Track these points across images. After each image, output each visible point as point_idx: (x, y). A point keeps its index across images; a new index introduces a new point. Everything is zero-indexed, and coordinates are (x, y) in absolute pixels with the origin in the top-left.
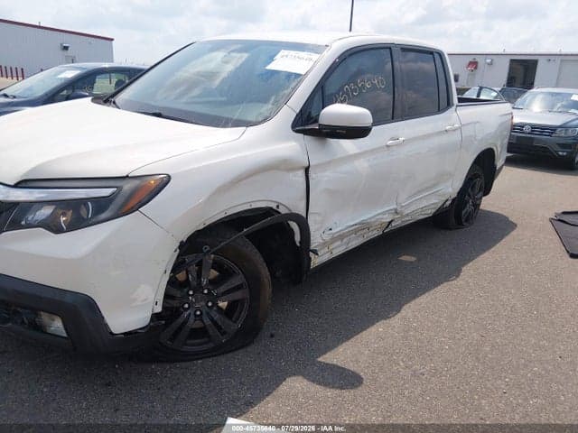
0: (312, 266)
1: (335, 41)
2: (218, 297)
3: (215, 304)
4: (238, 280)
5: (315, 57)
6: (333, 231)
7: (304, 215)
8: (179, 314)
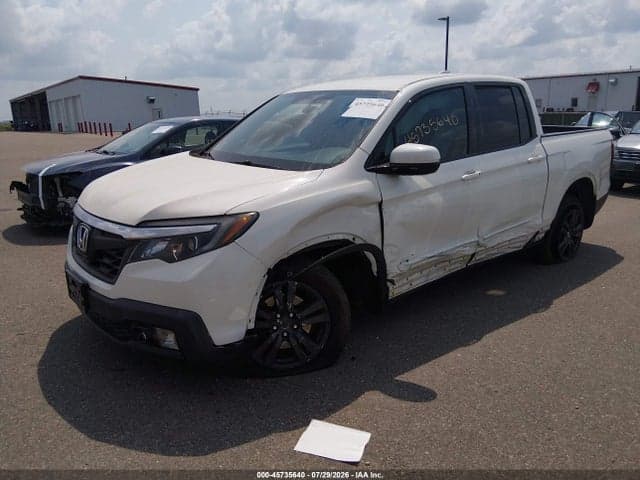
0: (391, 295)
1: (406, 86)
2: (302, 320)
3: (299, 326)
4: (319, 305)
5: (386, 102)
6: (410, 262)
7: (380, 247)
8: (268, 335)
